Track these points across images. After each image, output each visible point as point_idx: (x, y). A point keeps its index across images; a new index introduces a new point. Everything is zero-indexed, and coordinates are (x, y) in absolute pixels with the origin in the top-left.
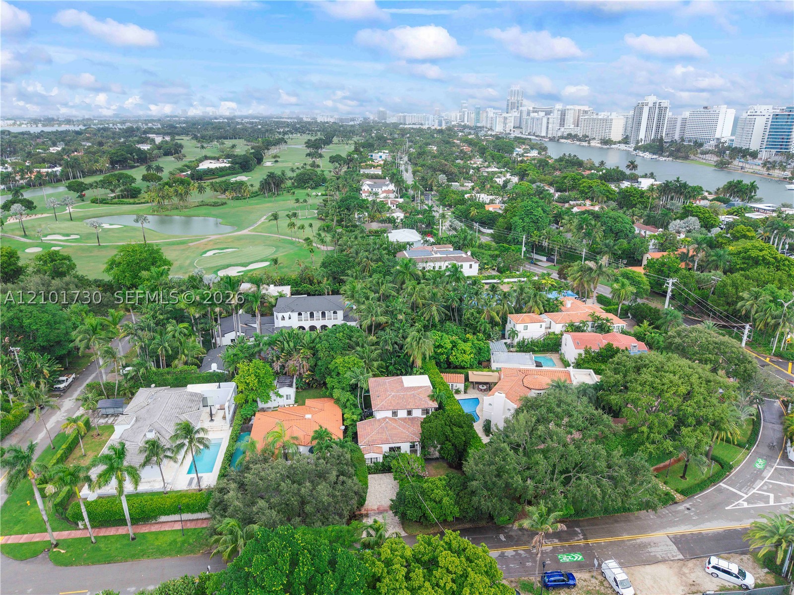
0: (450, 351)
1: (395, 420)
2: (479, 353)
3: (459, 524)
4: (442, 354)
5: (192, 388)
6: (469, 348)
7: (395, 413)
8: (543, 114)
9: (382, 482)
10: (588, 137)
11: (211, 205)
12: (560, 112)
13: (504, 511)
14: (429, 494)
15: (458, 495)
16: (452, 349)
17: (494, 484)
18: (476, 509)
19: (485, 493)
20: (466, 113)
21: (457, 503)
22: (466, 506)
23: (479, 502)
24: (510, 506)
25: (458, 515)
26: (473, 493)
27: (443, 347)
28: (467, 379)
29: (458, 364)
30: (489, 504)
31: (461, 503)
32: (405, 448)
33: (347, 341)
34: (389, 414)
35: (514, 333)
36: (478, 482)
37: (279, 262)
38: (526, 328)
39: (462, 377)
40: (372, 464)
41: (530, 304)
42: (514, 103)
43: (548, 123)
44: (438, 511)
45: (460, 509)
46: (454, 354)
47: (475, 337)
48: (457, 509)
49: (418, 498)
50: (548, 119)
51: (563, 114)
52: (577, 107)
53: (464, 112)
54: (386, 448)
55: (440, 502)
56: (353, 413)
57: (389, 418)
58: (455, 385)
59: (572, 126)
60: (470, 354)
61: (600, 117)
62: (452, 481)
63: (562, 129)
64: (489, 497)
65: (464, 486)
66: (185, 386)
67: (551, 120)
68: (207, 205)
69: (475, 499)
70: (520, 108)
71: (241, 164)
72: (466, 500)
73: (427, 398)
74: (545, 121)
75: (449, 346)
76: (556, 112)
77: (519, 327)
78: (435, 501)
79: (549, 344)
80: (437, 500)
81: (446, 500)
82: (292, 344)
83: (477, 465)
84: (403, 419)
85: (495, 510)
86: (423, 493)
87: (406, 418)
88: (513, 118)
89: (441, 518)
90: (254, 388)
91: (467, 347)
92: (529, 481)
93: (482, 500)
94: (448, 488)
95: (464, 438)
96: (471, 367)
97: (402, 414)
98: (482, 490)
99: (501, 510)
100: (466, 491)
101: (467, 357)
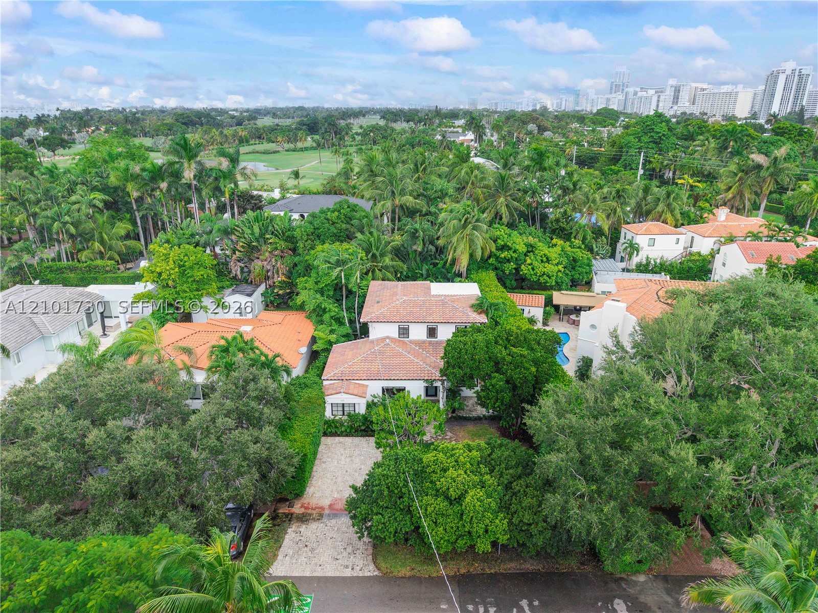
0: (522, 257)
1: (404, 343)
2: (573, 268)
3: (511, 560)
4: (508, 261)
5: (93, 289)
6: (556, 255)
7: (404, 332)
8: (651, 92)
9: (357, 452)
10: (706, 114)
11: (261, 153)
12: (673, 89)
13: (635, 541)
14: (434, 477)
15: (508, 487)
16: (526, 255)
17: (607, 465)
18: (554, 527)
19: (582, 486)
20: (564, 100)
21: (504, 507)
22: (527, 518)
23: (564, 510)
24: (653, 528)
25: (503, 539)
26: (549, 484)
27: (510, 249)
28: (549, 302)
29: (534, 278)
30: (594, 518)
31: (513, 508)
32: (416, 390)
33: (344, 226)
34: (392, 331)
35: (633, 248)
36: (562, 455)
37: (301, 176)
38: (652, 243)
39: (541, 298)
40: (346, 418)
41: (660, 207)
42: (619, 85)
43: (658, 101)
44: (452, 523)
45: (510, 523)
46: (529, 261)
47: (568, 243)
48: (500, 524)
49: (406, 485)
50: (659, 96)
51: (677, 90)
52: (694, 85)
53: (561, 99)
54: (375, 388)
55: (460, 499)
56: (332, 332)
57: (392, 339)
58: (527, 309)
59: (687, 104)
60: (557, 264)
61: (722, 91)
62: (498, 453)
63: (675, 108)
64: (591, 500)
65: (527, 467)
66: (86, 285)
67: (662, 98)
68: (258, 152)
69: (553, 500)
70: (626, 90)
71: (308, 125)
72: (527, 501)
73: (469, 309)
74: (655, 99)
75: (522, 248)
76: (668, 88)
77: (642, 240)
78: (447, 498)
79: (690, 268)
80: (452, 493)
81: (473, 497)
82: (257, 230)
83: (560, 416)
84: (420, 344)
85: (609, 535)
86: (421, 475)
87: (424, 342)
88: (617, 100)
89: (461, 543)
90: (170, 283)
91: (553, 253)
92: (717, 464)
93: (573, 503)
94: (483, 469)
95: (533, 369)
96: (559, 287)
97: (418, 332)
98: (574, 478)
99: (628, 539)
100: (530, 480)
101: (550, 268)
